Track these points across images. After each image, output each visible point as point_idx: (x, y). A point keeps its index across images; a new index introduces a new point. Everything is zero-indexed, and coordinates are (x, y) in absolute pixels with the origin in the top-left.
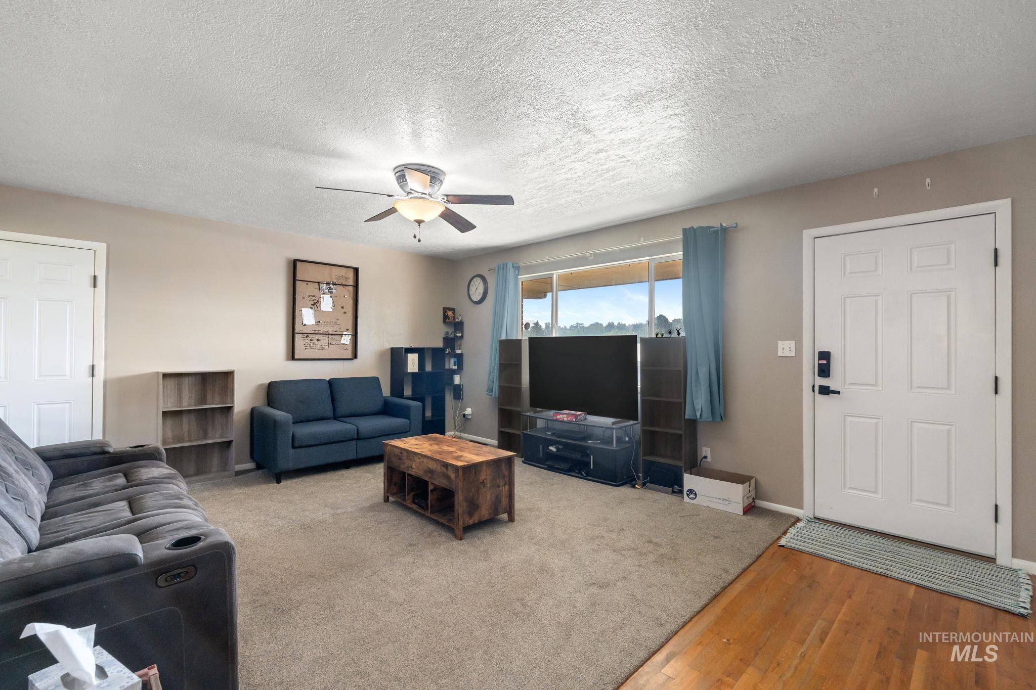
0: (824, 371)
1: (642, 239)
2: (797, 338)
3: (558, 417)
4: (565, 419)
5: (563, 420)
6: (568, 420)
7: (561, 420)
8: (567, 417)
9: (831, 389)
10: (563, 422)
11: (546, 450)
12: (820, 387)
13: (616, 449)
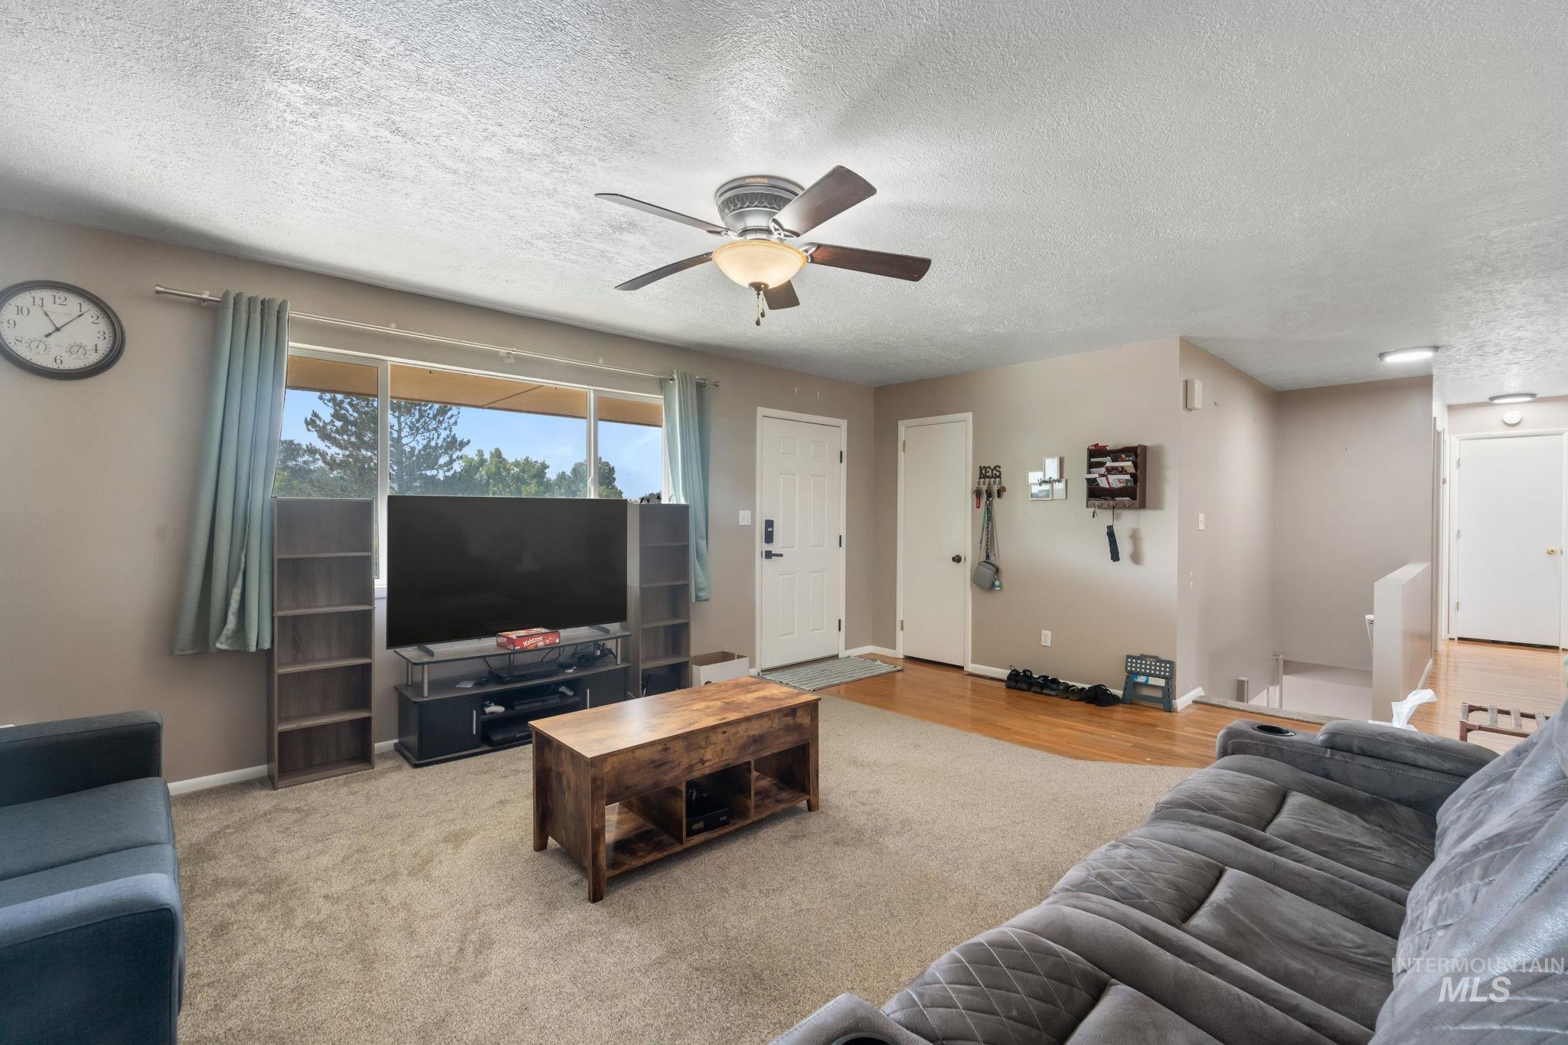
0: (769, 538)
1: (601, 361)
2: (752, 507)
3: (525, 644)
4: (541, 644)
5: (536, 646)
6: (546, 645)
7: (532, 647)
8: (543, 639)
9: (773, 553)
10: (537, 649)
11: (483, 717)
12: (766, 552)
13: (623, 666)
